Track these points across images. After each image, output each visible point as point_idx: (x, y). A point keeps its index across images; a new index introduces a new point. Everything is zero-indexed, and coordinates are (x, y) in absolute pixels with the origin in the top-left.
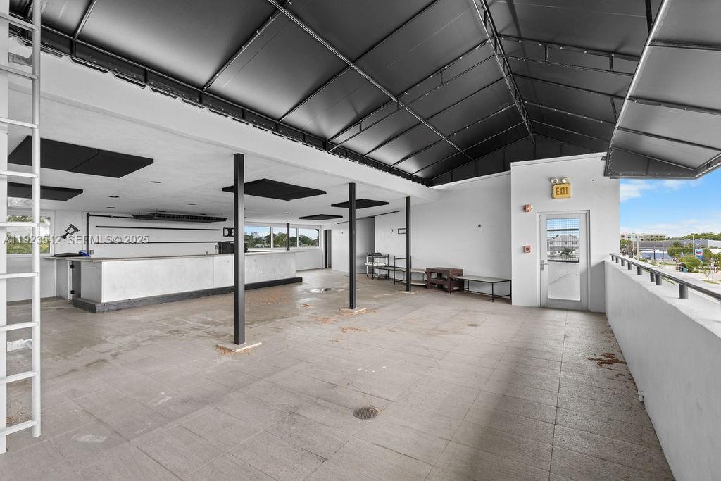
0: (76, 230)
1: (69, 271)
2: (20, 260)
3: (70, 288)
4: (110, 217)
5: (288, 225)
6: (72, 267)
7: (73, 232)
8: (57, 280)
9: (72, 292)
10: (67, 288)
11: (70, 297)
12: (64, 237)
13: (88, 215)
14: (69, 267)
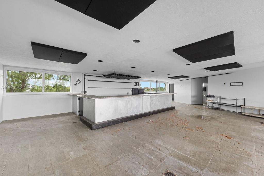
0: (80, 82)
1: (78, 101)
2: (59, 95)
3: (78, 110)
4: (93, 76)
5: (157, 81)
6: (79, 99)
7: (79, 83)
8: (73, 104)
9: (79, 112)
10: (77, 109)
11: (78, 114)
12: (76, 85)
13: (85, 75)
14: (78, 99)
